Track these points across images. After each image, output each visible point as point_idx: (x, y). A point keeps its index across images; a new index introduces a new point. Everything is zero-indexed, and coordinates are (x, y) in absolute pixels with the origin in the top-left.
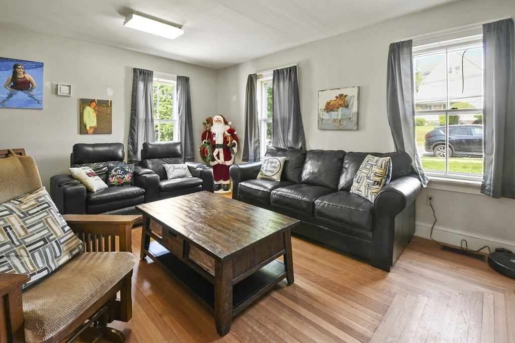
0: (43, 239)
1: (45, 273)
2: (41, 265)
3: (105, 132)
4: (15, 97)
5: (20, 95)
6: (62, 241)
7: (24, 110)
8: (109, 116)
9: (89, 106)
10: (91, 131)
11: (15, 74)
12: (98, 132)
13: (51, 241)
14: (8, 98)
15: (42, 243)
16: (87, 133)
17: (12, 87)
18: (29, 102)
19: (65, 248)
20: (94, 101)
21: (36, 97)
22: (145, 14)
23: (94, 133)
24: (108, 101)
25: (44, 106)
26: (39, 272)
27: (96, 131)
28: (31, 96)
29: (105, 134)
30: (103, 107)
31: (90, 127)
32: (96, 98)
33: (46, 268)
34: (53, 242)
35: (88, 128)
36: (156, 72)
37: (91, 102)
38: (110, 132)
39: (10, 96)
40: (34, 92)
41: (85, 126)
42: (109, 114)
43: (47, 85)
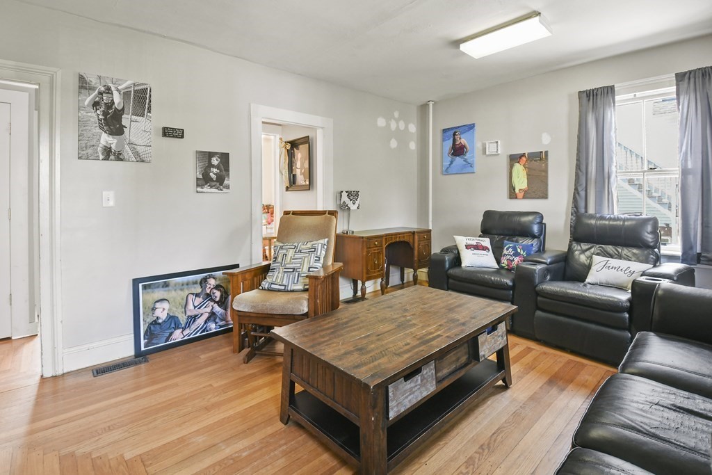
0: (294, 269)
1: (283, 288)
2: (284, 283)
3: (537, 196)
4: (454, 163)
5: (458, 160)
6: (302, 275)
7: (461, 175)
8: (543, 174)
9: (518, 162)
10: (520, 195)
11: (454, 140)
12: (528, 196)
13: (297, 271)
14: (450, 165)
15: (292, 270)
16: (516, 198)
17: (453, 154)
18: (464, 167)
19: (302, 281)
20: (523, 155)
21: (469, 161)
22: (475, 34)
23: (524, 197)
24: (542, 152)
25: (476, 168)
26: (280, 285)
27: (527, 195)
28: (465, 161)
29: (538, 198)
30: (536, 163)
31: (520, 190)
32: (527, 151)
33: (285, 286)
34: (297, 273)
35: (517, 191)
36: (620, 84)
37: (520, 158)
38: (545, 196)
39: (451, 163)
40: (468, 156)
41: (514, 189)
42: (543, 171)
43: (478, 145)
